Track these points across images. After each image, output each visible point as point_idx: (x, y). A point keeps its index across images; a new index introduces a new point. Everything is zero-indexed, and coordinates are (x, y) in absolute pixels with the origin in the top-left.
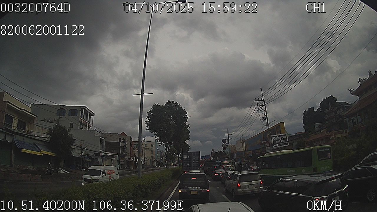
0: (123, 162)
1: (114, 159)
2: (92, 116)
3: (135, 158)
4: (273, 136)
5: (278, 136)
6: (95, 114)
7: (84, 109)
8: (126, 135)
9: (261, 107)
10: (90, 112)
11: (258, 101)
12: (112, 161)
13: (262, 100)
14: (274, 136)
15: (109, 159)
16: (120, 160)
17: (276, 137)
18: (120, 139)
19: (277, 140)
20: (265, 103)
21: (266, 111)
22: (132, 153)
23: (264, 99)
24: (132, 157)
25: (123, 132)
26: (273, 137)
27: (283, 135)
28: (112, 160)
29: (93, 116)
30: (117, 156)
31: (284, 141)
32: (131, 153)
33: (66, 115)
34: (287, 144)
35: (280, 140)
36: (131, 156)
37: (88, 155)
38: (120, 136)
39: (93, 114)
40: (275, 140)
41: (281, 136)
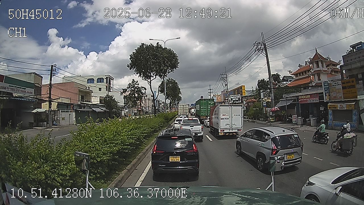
6: (114, 79)
7: (108, 77)
9: (224, 78)
10: (111, 78)
11: (223, 75)
17: (233, 96)
20: (226, 76)
21: (227, 81)
23: (226, 75)
26: (231, 96)
27: (237, 96)
29: (113, 80)
31: (238, 99)
33: (95, 82)
34: (240, 101)
39: (113, 79)
40: (232, 99)
41: (236, 96)
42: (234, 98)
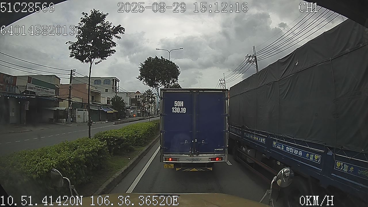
0: (140, 111)
2: (118, 82)
8: (140, 93)
9: (223, 84)
10: (117, 80)
11: (221, 80)
13: (223, 80)
16: (138, 111)
18: (136, 96)
20: (225, 82)
21: (225, 87)
25: (138, 91)
33: (102, 84)
38: (136, 94)
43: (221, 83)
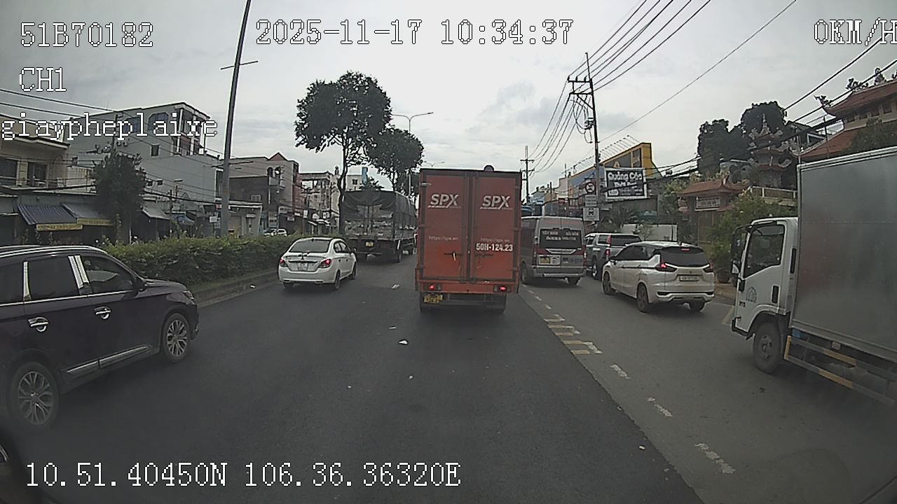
0: (275, 221)
1: (252, 216)
3: (306, 212)
4: (608, 169)
5: (621, 172)
6: (209, 117)
7: (182, 110)
8: (285, 159)
9: (582, 96)
10: (197, 113)
11: (577, 81)
12: (247, 223)
13: (585, 81)
14: (612, 172)
15: (241, 217)
16: (270, 219)
17: (615, 173)
18: (270, 168)
19: (617, 181)
20: (591, 87)
21: (594, 109)
22: (296, 201)
23: (591, 81)
24: (296, 210)
25: (278, 153)
26: (608, 172)
27: (634, 171)
28: (247, 218)
30: (259, 208)
32: (294, 201)
34: (643, 195)
35: (624, 181)
36: (294, 208)
37: (187, 212)
38: (269, 162)
39: (205, 118)
40: (613, 181)
41: (628, 172)
42: (620, 181)
43: (578, 94)
